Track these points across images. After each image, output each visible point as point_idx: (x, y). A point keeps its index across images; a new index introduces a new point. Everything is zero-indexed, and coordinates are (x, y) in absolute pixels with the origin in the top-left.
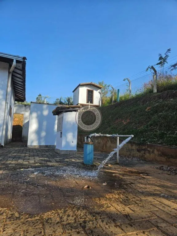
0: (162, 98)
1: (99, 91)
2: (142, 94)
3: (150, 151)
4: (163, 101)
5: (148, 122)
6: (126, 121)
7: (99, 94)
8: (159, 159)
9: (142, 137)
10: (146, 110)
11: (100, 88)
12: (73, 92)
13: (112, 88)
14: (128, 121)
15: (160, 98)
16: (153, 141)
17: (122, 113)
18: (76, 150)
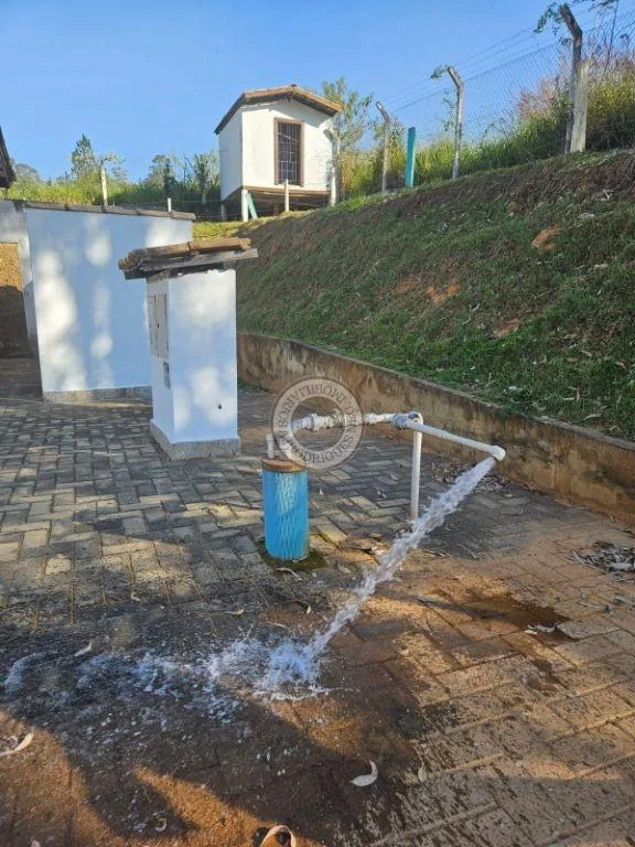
0: (612, 185)
1: (327, 124)
2: (510, 146)
3: (548, 454)
4: (616, 198)
5: (542, 303)
6: (444, 291)
7: (327, 140)
8: (584, 489)
9: (514, 377)
10: (536, 244)
11: (330, 113)
12: (217, 131)
13: (383, 113)
14: (452, 290)
15: (600, 184)
16: (564, 404)
17: (425, 247)
18: (236, 436)
